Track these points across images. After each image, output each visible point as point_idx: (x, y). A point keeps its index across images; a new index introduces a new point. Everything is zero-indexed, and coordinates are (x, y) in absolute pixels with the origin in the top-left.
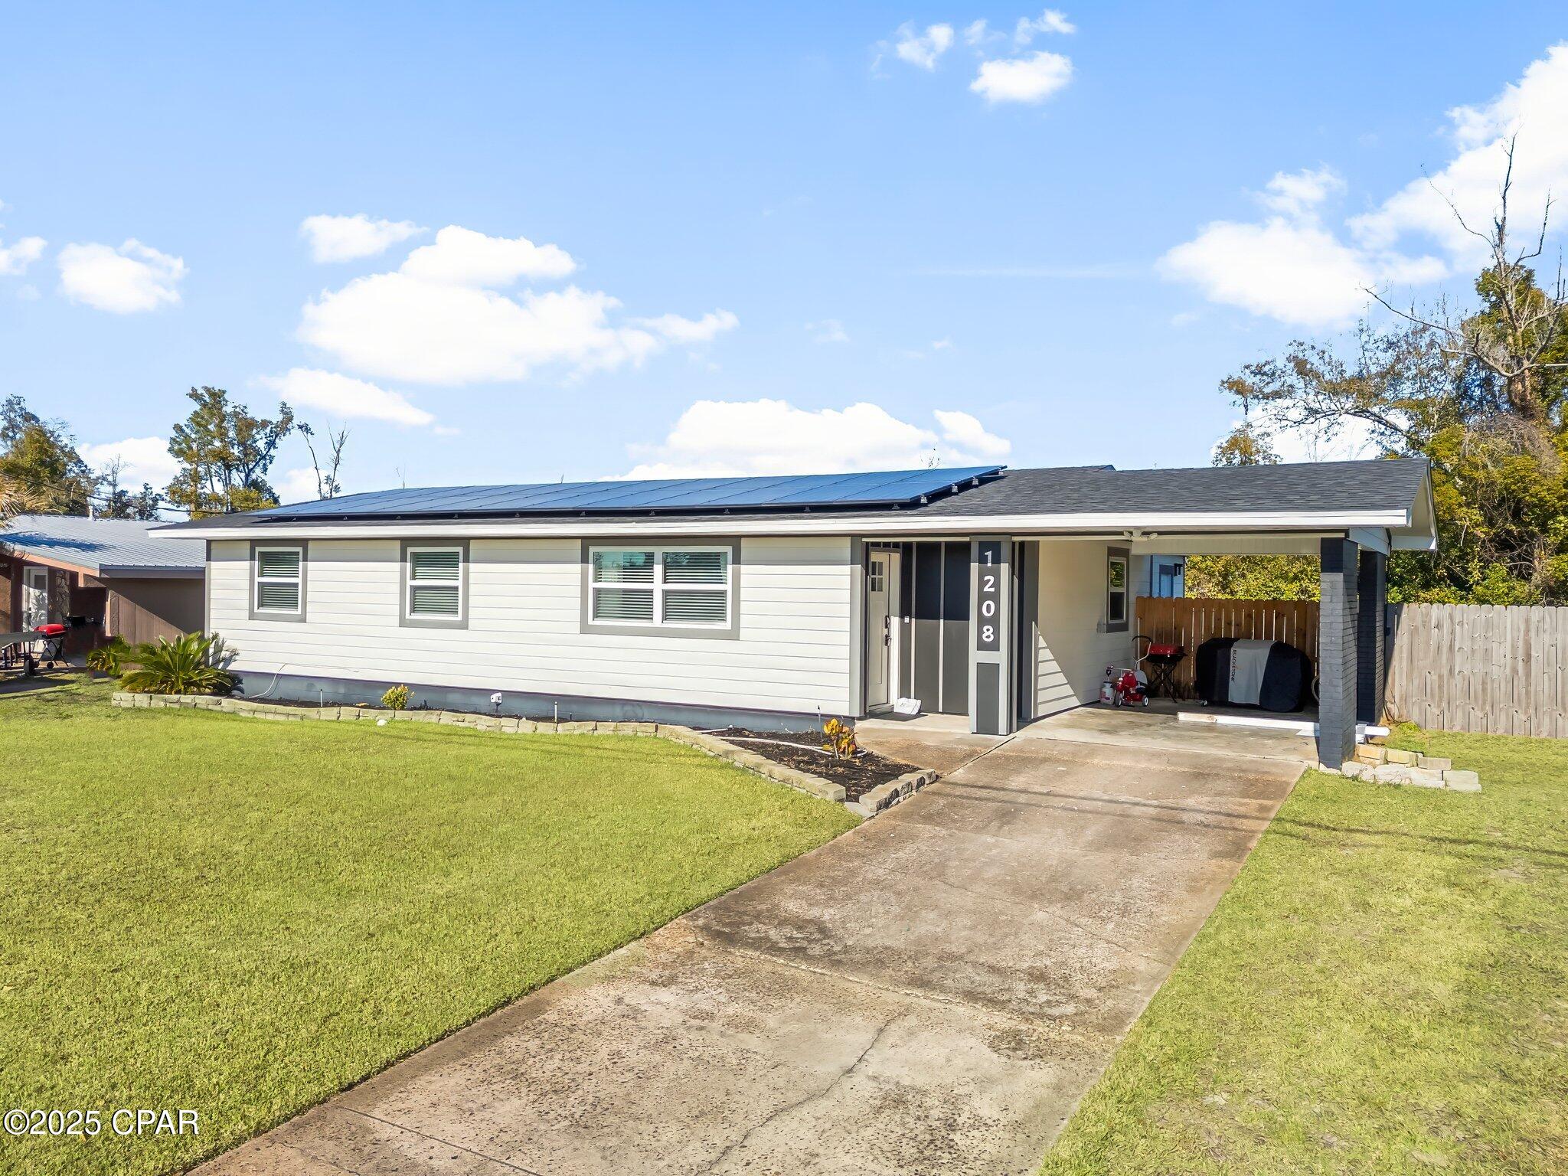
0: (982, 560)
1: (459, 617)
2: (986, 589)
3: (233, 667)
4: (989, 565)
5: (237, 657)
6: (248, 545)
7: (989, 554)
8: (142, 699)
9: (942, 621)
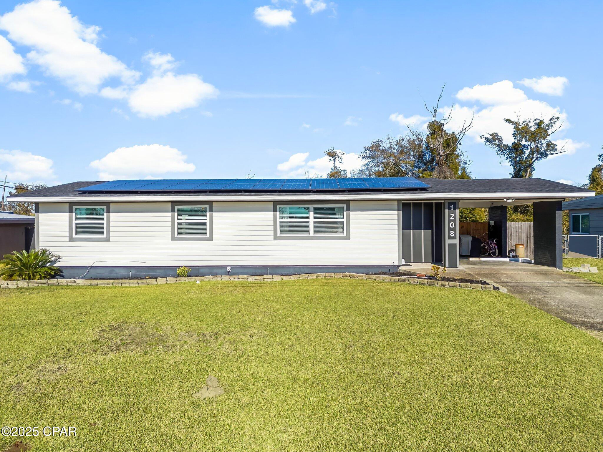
0: (449, 208)
1: (208, 235)
2: (451, 218)
3: (57, 265)
4: (452, 210)
5: (60, 260)
6: (68, 205)
7: (452, 206)
8: (23, 284)
9: (412, 230)
